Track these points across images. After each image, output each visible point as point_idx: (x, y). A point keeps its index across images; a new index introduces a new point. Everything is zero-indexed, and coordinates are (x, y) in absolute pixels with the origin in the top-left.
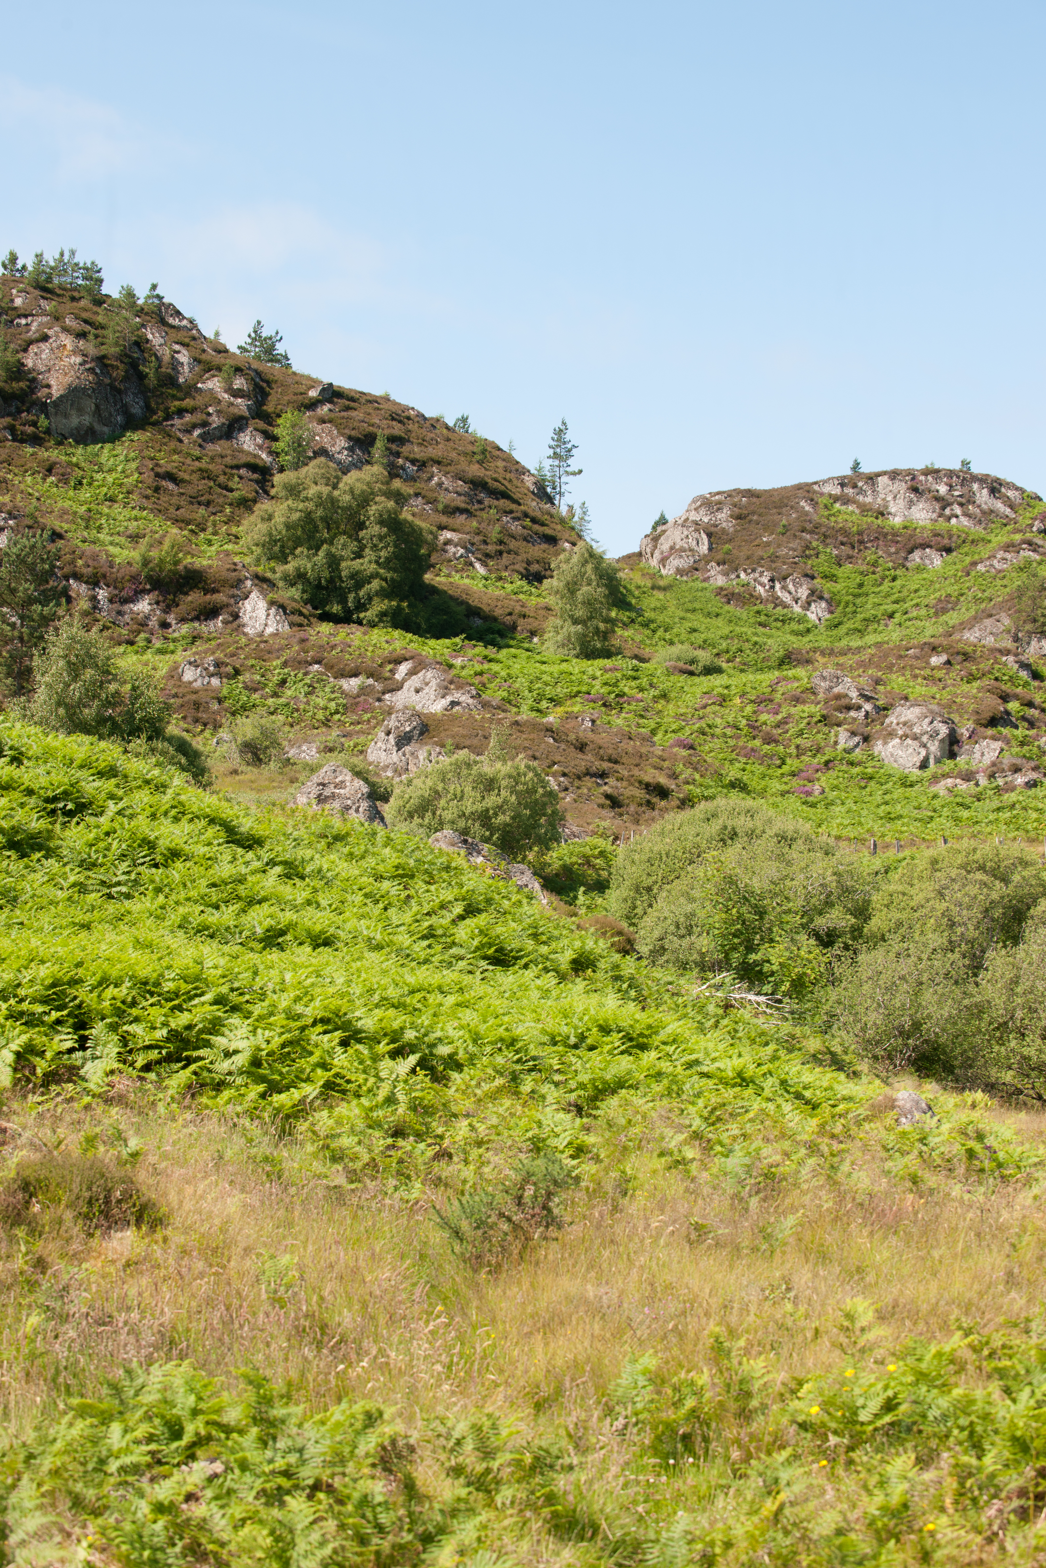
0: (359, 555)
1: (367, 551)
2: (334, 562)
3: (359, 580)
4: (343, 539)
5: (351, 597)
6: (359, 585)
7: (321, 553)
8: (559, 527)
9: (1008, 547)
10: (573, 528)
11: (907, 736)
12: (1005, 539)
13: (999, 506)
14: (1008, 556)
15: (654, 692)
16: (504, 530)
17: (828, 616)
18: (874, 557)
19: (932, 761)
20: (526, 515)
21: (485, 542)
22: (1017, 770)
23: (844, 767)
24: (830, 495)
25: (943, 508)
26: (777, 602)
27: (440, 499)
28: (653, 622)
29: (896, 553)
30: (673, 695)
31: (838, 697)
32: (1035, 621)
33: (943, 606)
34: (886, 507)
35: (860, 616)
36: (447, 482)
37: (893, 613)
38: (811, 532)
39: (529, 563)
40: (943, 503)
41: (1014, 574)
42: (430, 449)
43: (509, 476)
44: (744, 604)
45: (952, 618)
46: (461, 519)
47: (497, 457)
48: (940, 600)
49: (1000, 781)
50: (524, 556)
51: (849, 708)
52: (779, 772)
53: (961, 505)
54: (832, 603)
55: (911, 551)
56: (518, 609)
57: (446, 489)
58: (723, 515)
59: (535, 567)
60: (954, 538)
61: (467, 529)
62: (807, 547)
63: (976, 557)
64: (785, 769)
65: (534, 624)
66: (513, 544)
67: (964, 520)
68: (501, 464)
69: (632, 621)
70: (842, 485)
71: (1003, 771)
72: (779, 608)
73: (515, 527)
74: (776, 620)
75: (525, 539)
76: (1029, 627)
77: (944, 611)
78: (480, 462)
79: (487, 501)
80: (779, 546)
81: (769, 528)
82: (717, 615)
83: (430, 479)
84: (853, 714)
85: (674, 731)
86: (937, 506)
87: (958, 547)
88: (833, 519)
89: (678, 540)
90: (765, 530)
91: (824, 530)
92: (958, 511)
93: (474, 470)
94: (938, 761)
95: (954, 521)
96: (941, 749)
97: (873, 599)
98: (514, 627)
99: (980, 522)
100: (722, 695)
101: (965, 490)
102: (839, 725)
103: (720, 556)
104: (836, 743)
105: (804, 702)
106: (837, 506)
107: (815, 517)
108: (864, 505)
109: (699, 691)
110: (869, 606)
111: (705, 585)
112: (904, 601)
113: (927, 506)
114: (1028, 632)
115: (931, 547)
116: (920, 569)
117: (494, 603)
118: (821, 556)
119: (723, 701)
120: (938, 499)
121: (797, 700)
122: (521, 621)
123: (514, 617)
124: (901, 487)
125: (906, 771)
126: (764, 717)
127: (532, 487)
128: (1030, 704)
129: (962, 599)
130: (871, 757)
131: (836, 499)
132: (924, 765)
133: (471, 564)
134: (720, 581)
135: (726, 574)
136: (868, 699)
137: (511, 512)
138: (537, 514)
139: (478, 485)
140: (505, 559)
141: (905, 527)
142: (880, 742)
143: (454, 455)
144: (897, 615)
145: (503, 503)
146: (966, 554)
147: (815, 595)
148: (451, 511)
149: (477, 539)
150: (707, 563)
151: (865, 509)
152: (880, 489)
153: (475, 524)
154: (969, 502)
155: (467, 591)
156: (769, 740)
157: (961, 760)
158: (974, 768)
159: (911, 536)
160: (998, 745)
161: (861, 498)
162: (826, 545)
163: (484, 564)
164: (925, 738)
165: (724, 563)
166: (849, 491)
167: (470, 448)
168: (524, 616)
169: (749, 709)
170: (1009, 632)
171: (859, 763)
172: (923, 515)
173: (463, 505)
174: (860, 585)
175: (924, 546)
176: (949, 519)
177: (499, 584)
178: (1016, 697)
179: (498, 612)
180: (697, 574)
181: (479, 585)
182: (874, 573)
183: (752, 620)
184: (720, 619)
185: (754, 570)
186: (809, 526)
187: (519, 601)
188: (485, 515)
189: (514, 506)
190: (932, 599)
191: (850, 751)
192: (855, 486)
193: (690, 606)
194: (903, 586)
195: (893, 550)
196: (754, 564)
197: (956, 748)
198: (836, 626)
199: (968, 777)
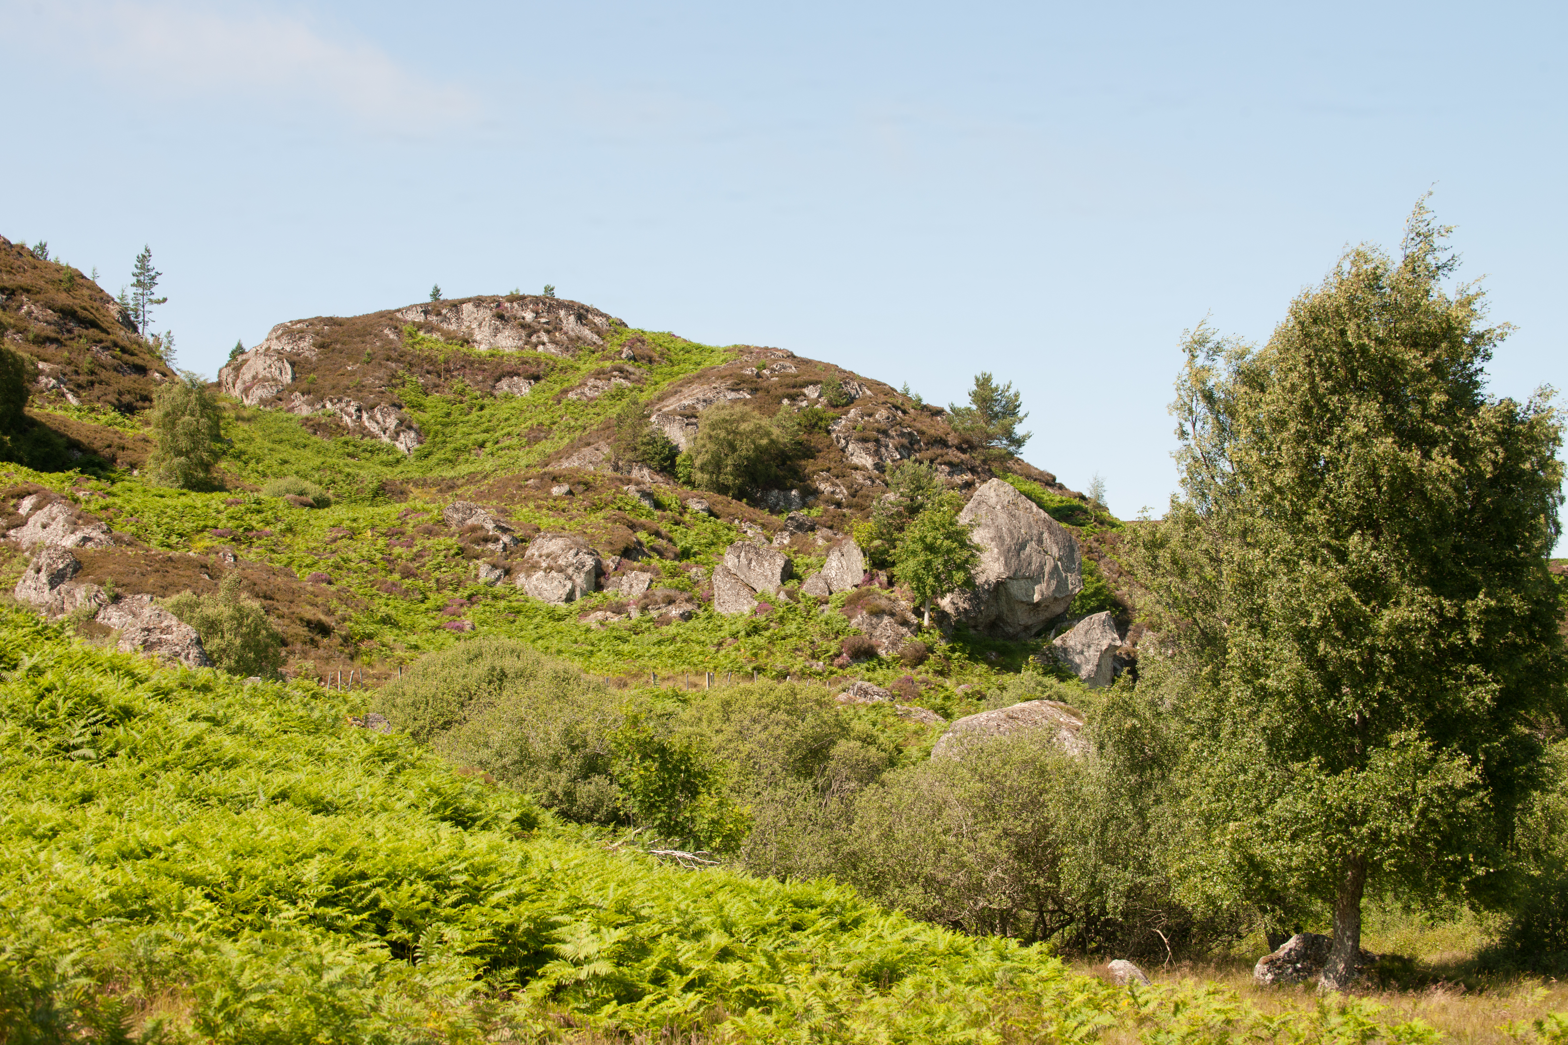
8: (148, 357)
9: (599, 374)
10: (160, 358)
11: (551, 569)
12: (595, 367)
13: (586, 332)
14: (600, 383)
15: (281, 526)
16: (95, 360)
17: (417, 446)
18: (461, 385)
19: (578, 593)
20: (116, 345)
21: (77, 373)
22: (670, 601)
23: (489, 601)
24: (414, 323)
25: (530, 336)
26: (365, 433)
27: (31, 328)
28: (244, 453)
29: (484, 381)
30: (299, 528)
31: (473, 529)
32: (635, 449)
33: (535, 435)
34: (471, 335)
35: (450, 446)
36: (36, 311)
37: (484, 442)
38: (397, 361)
39: (120, 394)
40: (529, 330)
41: (607, 402)
42: (19, 277)
43: (96, 304)
44: (331, 434)
45: (547, 446)
46: (51, 349)
47: (82, 285)
48: (532, 429)
49: (654, 614)
50: (115, 387)
51: (486, 540)
52: (423, 607)
53: (548, 332)
54: (421, 433)
55: (499, 380)
56: (117, 441)
57: (36, 319)
58: (305, 344)
59: (127, 398)
60: (543, 366)
61: (58, 359)
62: (393, 376)
63: (566, 385)
64: (429, 604)
65: (134, 457)
66: (104, 375)
67: (551, 348)
68: (86, 292)
69: (224, 453)
70: (426, 312)
71: (656, 603)
72: (367, 439)
73: (105, 357)
74: (365, 450)
75: (115, 369)
76: (629, 455)
77: (537, 440)
78: (67, 291)
79: (77, 330)
80: (365, 375)
81: (353, 357)
82: (305, 446)
83: (20, 307)
84: (490, 546)
85: (307, 566)
86: (524, 333)
87: (547, 375)
88: (418, 347)
89: (261, 369)
90: (349, 359)
91: (409, 358)
92: (545, 338)
93: (63, 299)
94: (584, 593)
95: (540, 348)
96: (588, 581)
97: (462, 429)
98: (113, 460)
99: (567, 349)
100: (351, 528)
101: (552, 317)
102: (477, 558)
103: (304, 386)
104: (477, 576)
105: (437, 534)
106: (421, 334)
107: (400, 346)
108: (449, 332)
109: (326, 524)
110: (458, 436)
111: (290, 415)
112: (495, 430)
113: (513, 333)
114: (629, 461)
115: (518, 375)
116: (508, 398)
117: (92, 435)
118: (408, 385)
119: (353, 534)
120: (523, 326)
121: (430, 533)
122: (120, 453)
123: (113, 450)
124: (486, 314)
125: (552, 604)
126: (397, 550)
127: (117, 316)
128: (658, 534)
129: (555, 427)
130: (514, 590)
131: (420, 327)
132: (570, 598)
133: (63, 395)
134: (305, 411)
135: (311, 404)
136: (505, 530)
137: (101, 341)
138: (126, 343)
139: (68, 314)
140: (97, 390)
141: (492, 355)
142: (522, 575)
143: (42, 283)
144: (488, 445)
145: (92, 332)
146: (555, 382)
147: (404, 425)
148: (42, 341)
149: (69, 369)
150: (291, 392)
151: (449, 337)
152: (464, 316)
153: (66, 354)
154: (556, 329)
155: (64, 423)
156: (407, 574)
157: (609, 592)
158: (625, 600)
159: (499, 364)
160: (647, 576)
161: (445, 326)
162: (413, 374)
163: (77, 395)
164: (570, 571)
165: (309, 393)
166: (433, 319)
167: (57, 276)
168: (123, 448)
169: (381, 542)
170: (609, 460)
171: (503, 597)
172: (509, 342)
173: (53, 335)
174: (448, 415)
175: (512, 374)
176: (535, 346)
177: (93, 415)
178: (643, 527)
179: (97, 445)
180: (282, 404)
181: (74, 417)
182: (461, 402)
183: (340, 451)
184: (308, 450)
185: (340, 400)
186: (394, 355)
187: (116, 432)
188: (75, 345)
189: (103, 336)
190: (523, 428)
191: (491, 584)
192: (439, 314)
193: (277, 437)
194: (492, 415)
195: (480, 378)
196: (340, 393)
197: (602, 580)
198: (426, 457)
199: (619, 609)
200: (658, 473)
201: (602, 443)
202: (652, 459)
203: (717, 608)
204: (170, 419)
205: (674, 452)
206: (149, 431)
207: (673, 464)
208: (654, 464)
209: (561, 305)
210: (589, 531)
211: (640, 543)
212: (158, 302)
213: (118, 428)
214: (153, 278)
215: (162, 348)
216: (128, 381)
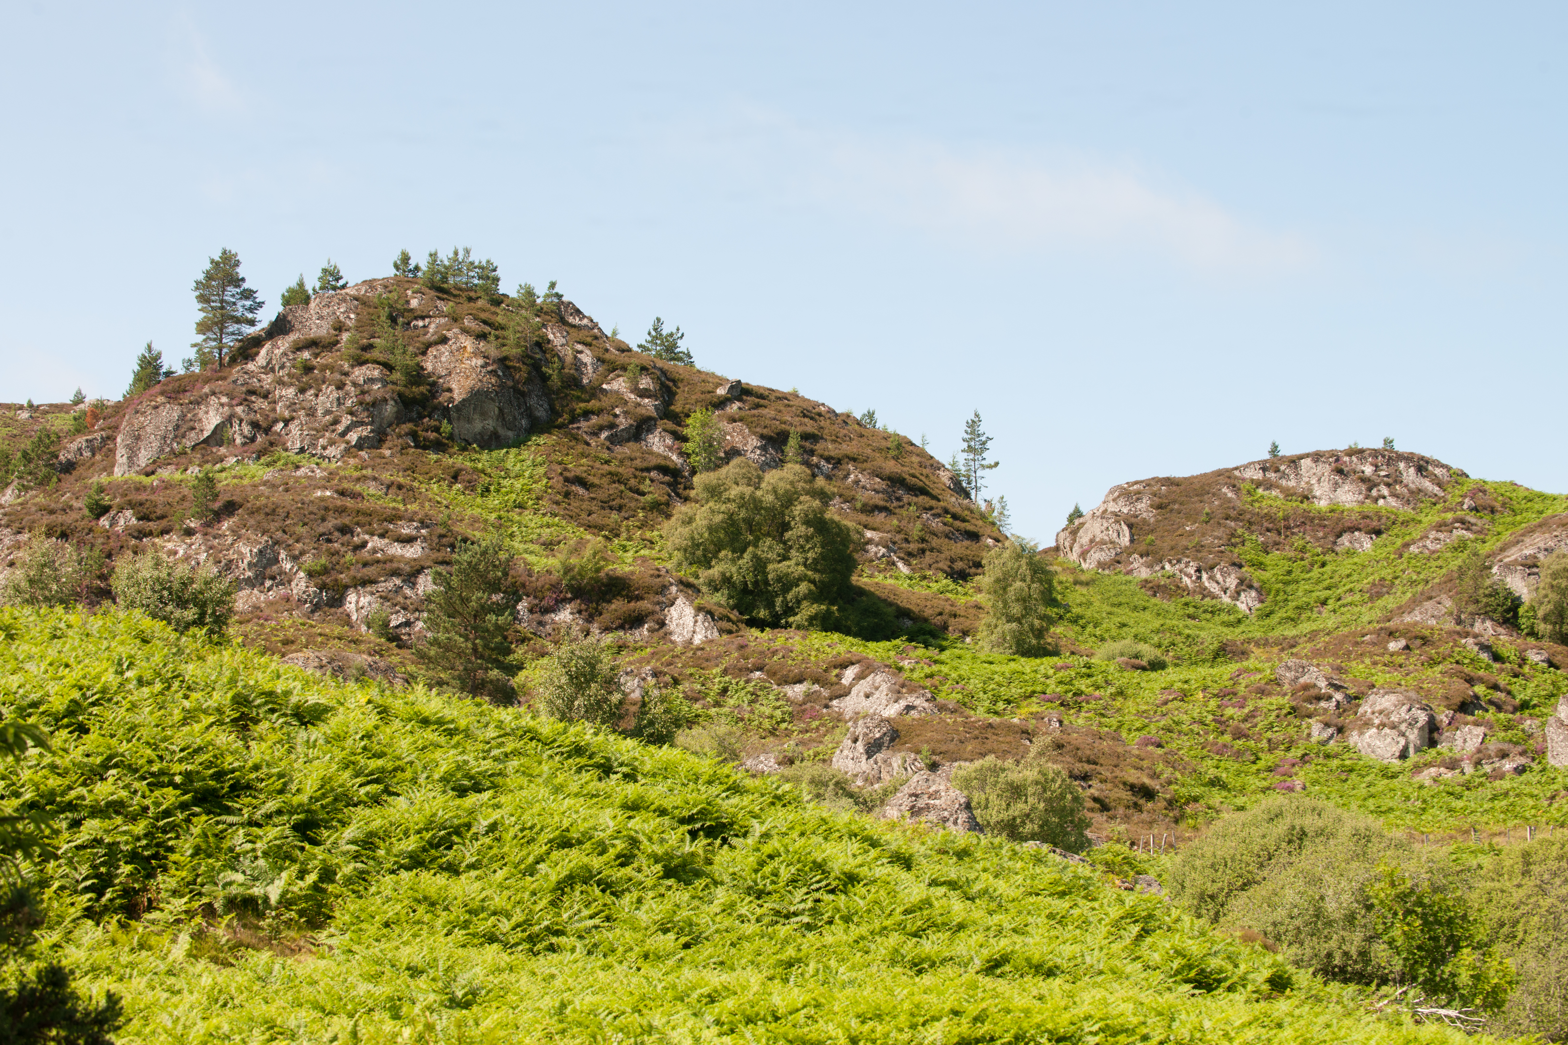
0: (785, 558)
1: (793, 553)
2: (760, 565)
3: (787, 583)
4: (769, 541)
5: (779, 601)
6: (786, 589)
7: (747, 556)
8: (980, 523)
9: (1441, 526)
10: (993, 524)
11: (1384, 725)
12: (1437, 519)
13: (1427, 484)
14: (1441, 536)
15: (1111, 690)
16: (925, 527)
17: (1259, 606)
18: (1301, 542)
19: (1411, 750)
20: (946, 511)
21: (907, 541)
22: (1504, 755)
23: (1321, 761)
24: (1252, 481)
25: (1370, 490)
26: (1205, 593)
27: (858, 497)
28: (1082, 617)
29: (1324, 538)
30: (1130, 691)
31: (1306, 687)
32: (1477, 602)
33: (1378, 591)
34: (1311, 491)
35: (1292, 605)
36: (864, 480)
37: (1327, 599)
38: (1236, 519)
39: (952, 561)
40: (1370, 484)
41: (1449, 555)
42: (844, 446)
43: (925, 471)
44: (1171, 596)
45: (1389, 602)
46: (880, 517)
47: (911, 452)
48: (1374, 584)
49: (1488, 768)
50: (947, 554)
51: (1319, 698)
52: (1254, 768)
53: (1388, 485)
54: (1262, 592)
55: (1339, 535)
56: (948, 608)
57: (864, 487)
58: (1143, 506)
59: (959, 565)
60: (1384, 520)
61: (888, 528)
62: (1233, 535)
63: (1407, 538)
64: (1261, 764)
65: (966, 624)
66: (935, 542)
67: (1392, 501)
68: (915, 459)
69: (1061, 618)
70: (1264, 469)
71: (1490, 757)
72: (1207, 599)
73: (936, 524)
74: (1205, 611)
75: (947, 536)
76: (1471, 608)
77: (1379, 595)
78: (896, 458)
79: (906, 498)
80: (1203, 535)
81: (1191, 517)
82: (1144, 609)
83: (846, 476)
84: (1323, 704)
85: (1138, 730)
86: (1363, 487)
87: (1388, 529)
88: (1257, 505)
89: (1098, 532)
90: (1187, 519)
91: (1248, 516)
92: (1385, 491)
93: (891, 467)
94: (1418, 750)
95: (1381, 502)
96: (1421, 737)
97: (1303, 586)
98: (945, 627)
99: (1408, 502)
100: (1183, 690)
101: (1392, 469)
102: (1310, 717)
103: (1143, 548)
104: (1309, 735)
105: (1269, 694)
106: (1260, 491)
107: (1239, 504)
108: (1288, 489)
109: (1157, 686)
110: (1300, 593)
111: (1129, 578)
112: (1337, 587)
113: (1353, 487)
114: (1471, 614)
115: (1359, 530)
116: (1350, 553)
117: (923, 603)
118: (1248, 544)
119: (1184, 696)
120: (1363, 480)
121: (1262, 692)
122: (952, 621)
123: (945, 617)
124: (1325, 469)
125: (1386, 762)
126: (1230, 711)
127: (948, 483)
128: (1495, 687)
129: (1397, 582)
130: (1347, 749)
131: (1259, 484)
132: (1403, 755)
133: (894, 564)
134: (1144, 573)
135: (1150, 566)
136: (1338, 688)
137: (931, 508)
138: (957, 510)
139: (896, 481)
140: (928, 557)
141: (1332, 511)
142: (1355, 733)
143: (868, 451)
144: (1330, 602)
145: (922, 499)
146: (1397, 536)
147: (1245, 584)
148: (870, 509)
149: (898, 537)
150: (1129, 555)
151: (1288, 494)
152: (1303, 472)
153: (895, 522)
154: (1396, 482)
155: (894, 591)
156: (1239, 735)
157: (1443, 747)
158: (1458, 756)
159: (1339, 520)
160: (1480, 730)
161: (1284, 482)
162: (1252, 532)
163: (907, 563)
164: (1403, 727)
165: (1147, 555)
166: (1271, 475)
167: (884, 444)
168: (955, 616)
169: (1213, 704)
170: (1451, 614)
171: (1336, 756)
172: (1349, 497)
173: (882, 503)
174: (1289, 572)
175: (1352, 529)
176: (1376, 500)
177: (924, 583)
178: (1481, 680)
179: (928, 612)
180: (1120, 567)
181: (903, 585)
182: (1302, 559)
183: (1181, 613)
184: (1147, 613)
185: (1179, 561)
186: (1233, 513)
187: (948, 600)
188: (905, 513)
189: (933, 503)
190: (1365, 583)
191: (1324, 743)
192: (1277, 470)
193: (1115, 600)
194: (1334, 572)
195: (1321, 534)
196: (1178, 554)
197: (1436, 735)
198: (1267, 616)
199: (1453, 765)
200: (1501, 625)
201: (1444, 596)
202: (1494, 611)
203: (1551, 761)
204: (1002, 584)
205: (1516, 603)
206: (980, 598)
207: (1516, 616)
208: (1496, 616)
209: (1401, 457)
210: (1425, 686)
211: (1477, 697)
212: (990, 467)
213: (949, 595)
214: (984, 443)
215: (995, 514)
216: (960, 548)
